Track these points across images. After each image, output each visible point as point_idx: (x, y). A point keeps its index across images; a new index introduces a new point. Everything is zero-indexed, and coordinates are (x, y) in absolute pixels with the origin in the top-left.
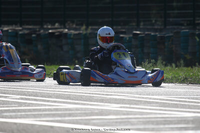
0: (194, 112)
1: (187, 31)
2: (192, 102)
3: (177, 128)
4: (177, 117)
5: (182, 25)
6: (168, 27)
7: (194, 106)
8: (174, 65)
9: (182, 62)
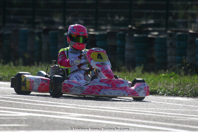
0: (29, 112)
1: (26, 29)
2: (27, 102)
3: (9, 127)
4: (11, 117)
5: (22, 23)
6: (7, 24)
7: (29, 105)
8: (12, 64)
9: (21, 60)
